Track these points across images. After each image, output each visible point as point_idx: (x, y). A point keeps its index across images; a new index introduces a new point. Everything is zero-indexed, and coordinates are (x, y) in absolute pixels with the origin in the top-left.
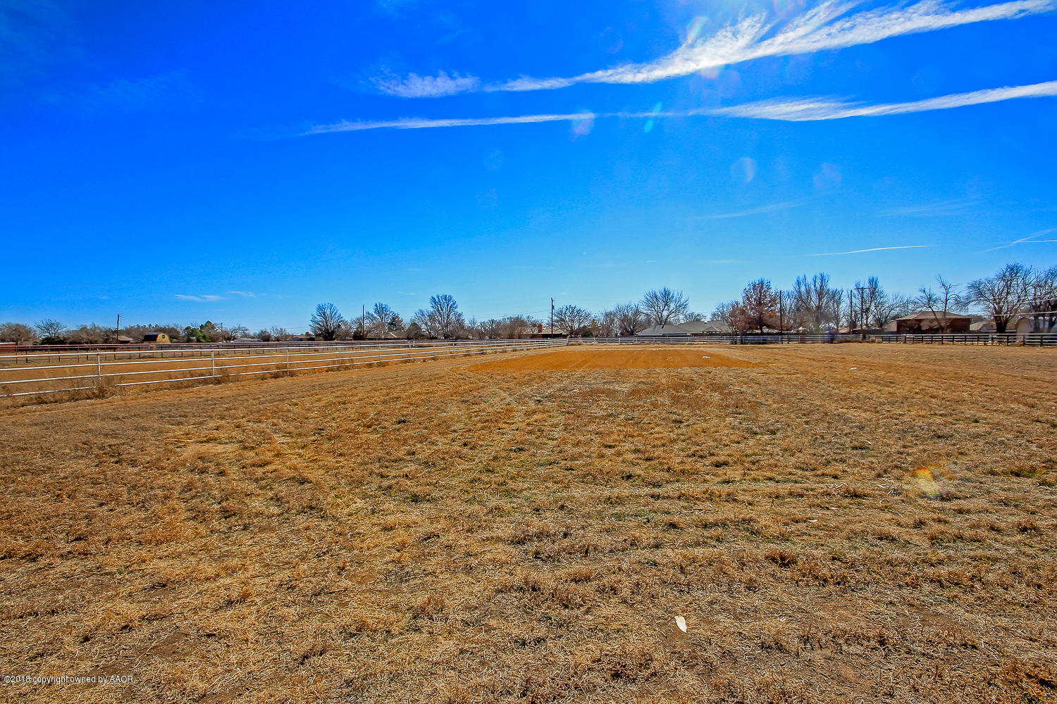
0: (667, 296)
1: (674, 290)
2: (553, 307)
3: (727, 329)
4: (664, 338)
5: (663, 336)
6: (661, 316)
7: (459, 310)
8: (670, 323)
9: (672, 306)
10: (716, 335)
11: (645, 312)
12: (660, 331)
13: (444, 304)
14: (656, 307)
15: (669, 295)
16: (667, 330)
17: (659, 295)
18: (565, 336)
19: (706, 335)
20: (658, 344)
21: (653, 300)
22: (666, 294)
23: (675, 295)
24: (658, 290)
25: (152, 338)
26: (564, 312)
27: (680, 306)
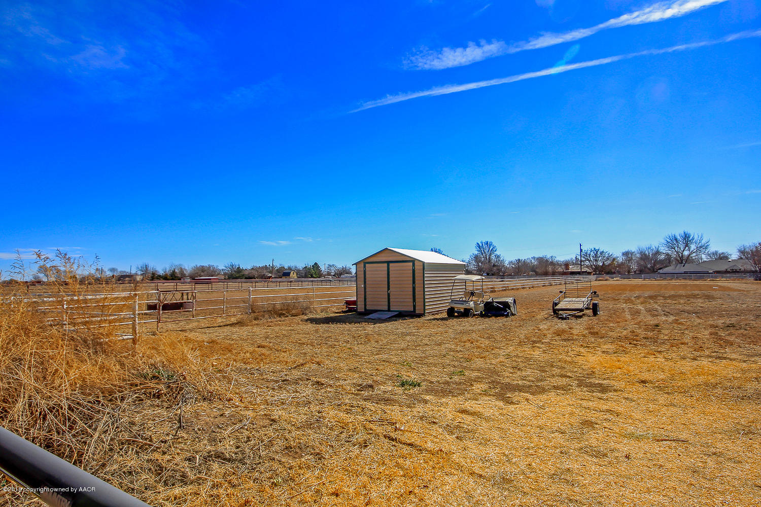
0: (687, 239)
1: (694, 232)
2: (581, 250)
3: (750, 266)
4: (687, 275)
5: (684, 273)
6: (682, 256)
7: (498, 253)
8: (692, 261)
9: (693, 247)
10: (738, 272)
11: (664, 252)
12: (681, 269)
13: (485, 248)
14: (676, 248)
15: (689, 237)
16: (688, 268)
17: (679, 237)
18: (589, 273)
19: (729, 272)
20: (680, 280)
21: (673, 242)
22: (686, 236)
23: (696, 237)
24: (678, 232)
25: (287, 274)
26: (589, 253)
27: (701, 247)
